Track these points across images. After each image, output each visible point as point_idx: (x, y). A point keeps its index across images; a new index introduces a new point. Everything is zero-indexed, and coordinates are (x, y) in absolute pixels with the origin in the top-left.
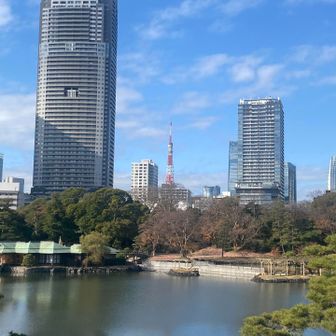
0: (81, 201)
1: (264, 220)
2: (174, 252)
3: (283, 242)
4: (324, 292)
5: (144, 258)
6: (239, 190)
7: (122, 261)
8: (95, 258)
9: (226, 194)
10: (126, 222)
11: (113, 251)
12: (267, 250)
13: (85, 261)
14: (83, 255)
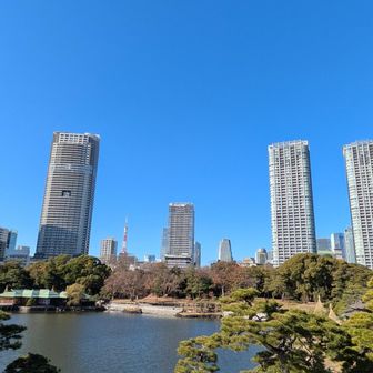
0: (68, 263)
1: (182, 278)
2: (126, 297)
3: (194, 291)
4: (231, 326)
5: (107, 301)
6: (167, 258)
7: (93, 303)
8: (76, 301)
9: (158, 260)
10: (97, 277)
11: (88, 296)
12: (184, 296)
13: (69, 303)
14: (68, 299)
